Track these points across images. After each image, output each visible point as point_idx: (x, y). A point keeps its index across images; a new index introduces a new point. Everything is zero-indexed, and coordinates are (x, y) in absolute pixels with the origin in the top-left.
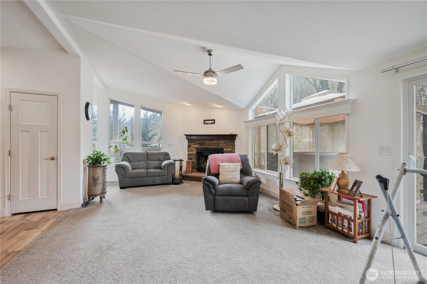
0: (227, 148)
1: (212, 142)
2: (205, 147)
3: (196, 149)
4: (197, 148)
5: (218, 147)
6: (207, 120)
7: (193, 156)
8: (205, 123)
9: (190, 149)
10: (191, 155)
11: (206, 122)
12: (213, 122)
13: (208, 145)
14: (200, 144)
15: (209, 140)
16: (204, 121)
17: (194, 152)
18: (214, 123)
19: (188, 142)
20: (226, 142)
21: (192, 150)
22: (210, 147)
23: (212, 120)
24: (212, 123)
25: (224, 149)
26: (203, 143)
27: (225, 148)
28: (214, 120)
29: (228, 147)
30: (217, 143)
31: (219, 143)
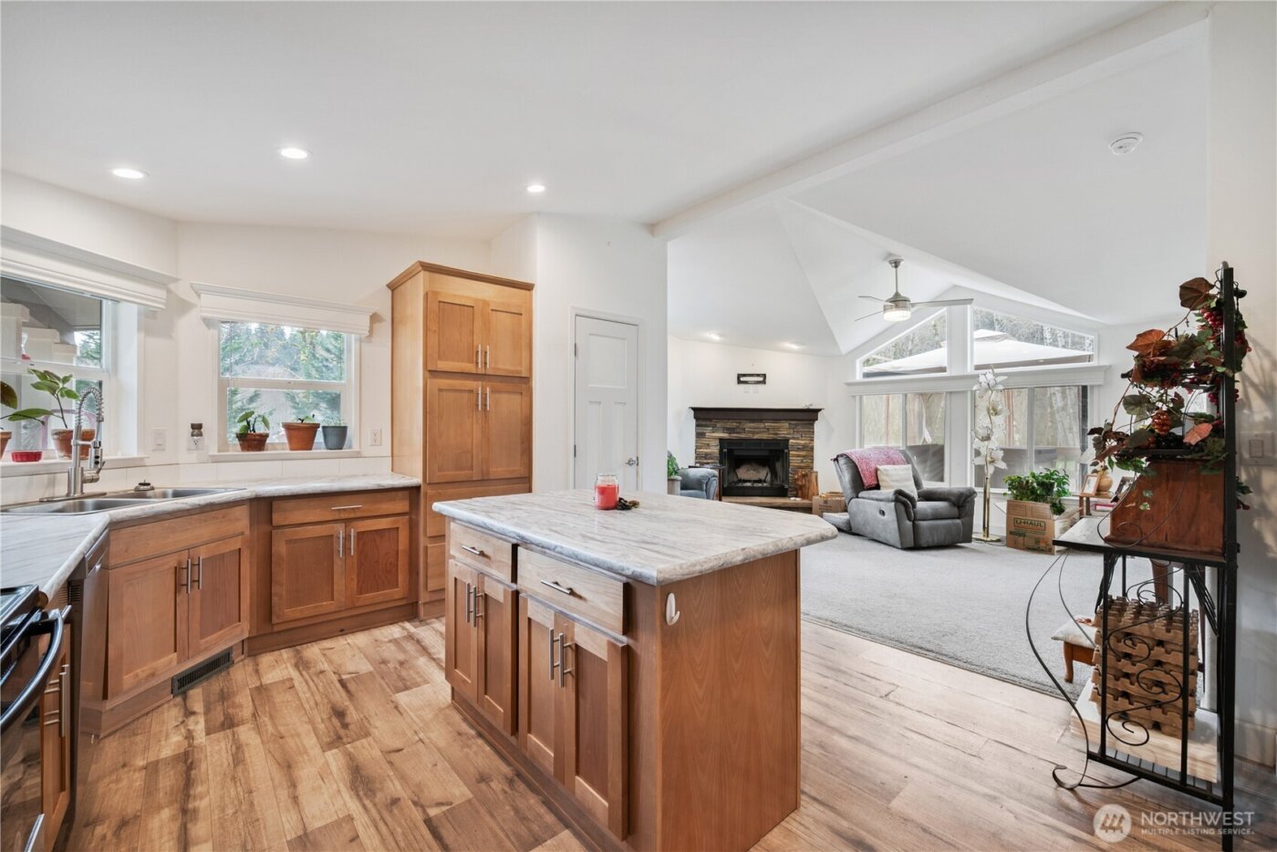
0: (798, 439)
1: (762, 425)
2: (743, 436)
3: (717, 442)
4: (721, 440)
5: (775, 437)
6: (745, 375)
7: (711, 458)
8: (740, 382)
9: (704, 441)
10: (706, 456)
11: (742, 379)
12: (761, 379)
13: (749, 432)
14: (730, 430)
15: (753, 421)
16: (739, 376)
17: (714, 449)
18: (764, 382)
19: (697, 426)
20: (796, 425)
21: (708, 445)
22: (756, 437)
23: (758, 375)
24: (758, 382)
25: (791, 441)
26: (737, 427)
27: (794, 438)
28: (764, 376)
29: (799, 436)
30: (774, 428)
31: (778, 428)
